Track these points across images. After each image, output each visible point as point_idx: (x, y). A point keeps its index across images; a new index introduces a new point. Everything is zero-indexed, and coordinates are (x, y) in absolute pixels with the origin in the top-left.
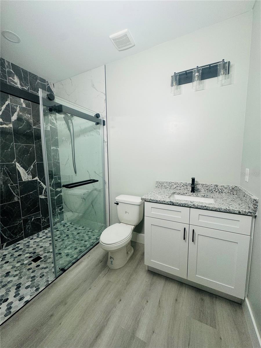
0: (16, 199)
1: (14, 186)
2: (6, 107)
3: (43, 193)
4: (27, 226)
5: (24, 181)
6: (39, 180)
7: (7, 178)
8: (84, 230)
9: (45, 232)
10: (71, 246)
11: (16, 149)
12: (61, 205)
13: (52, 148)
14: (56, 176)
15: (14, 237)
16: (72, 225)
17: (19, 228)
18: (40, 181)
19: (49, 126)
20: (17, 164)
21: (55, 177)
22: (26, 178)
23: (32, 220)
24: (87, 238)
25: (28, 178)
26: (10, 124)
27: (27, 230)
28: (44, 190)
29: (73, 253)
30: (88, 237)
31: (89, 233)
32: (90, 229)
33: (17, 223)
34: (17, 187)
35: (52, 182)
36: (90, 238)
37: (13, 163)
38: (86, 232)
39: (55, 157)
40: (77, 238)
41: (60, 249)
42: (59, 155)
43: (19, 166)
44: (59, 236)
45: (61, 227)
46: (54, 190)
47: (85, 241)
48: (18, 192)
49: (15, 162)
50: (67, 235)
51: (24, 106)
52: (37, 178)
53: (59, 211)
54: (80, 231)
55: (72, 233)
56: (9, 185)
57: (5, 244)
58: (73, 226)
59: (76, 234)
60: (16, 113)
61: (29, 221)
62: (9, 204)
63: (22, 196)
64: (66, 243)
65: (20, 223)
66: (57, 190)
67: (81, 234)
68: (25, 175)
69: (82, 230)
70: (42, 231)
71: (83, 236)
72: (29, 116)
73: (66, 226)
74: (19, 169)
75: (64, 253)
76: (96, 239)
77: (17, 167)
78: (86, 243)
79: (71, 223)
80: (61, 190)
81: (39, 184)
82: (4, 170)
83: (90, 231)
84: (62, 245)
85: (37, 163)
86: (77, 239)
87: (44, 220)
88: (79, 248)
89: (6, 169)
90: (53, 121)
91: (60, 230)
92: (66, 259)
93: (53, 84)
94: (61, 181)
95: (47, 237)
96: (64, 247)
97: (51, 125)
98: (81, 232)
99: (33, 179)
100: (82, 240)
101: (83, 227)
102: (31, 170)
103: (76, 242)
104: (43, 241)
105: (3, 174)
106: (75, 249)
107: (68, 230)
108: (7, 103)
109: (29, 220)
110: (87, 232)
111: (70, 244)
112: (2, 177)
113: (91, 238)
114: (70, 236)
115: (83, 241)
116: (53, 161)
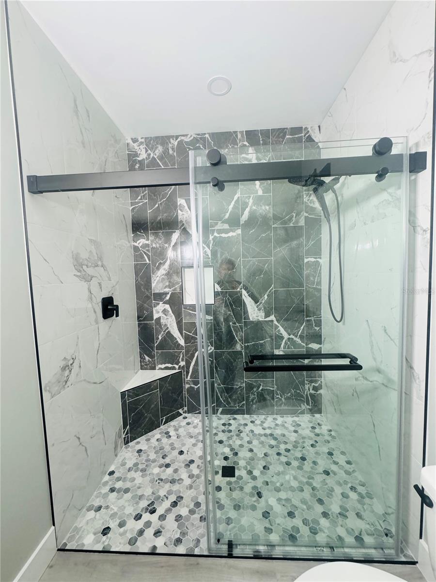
0: (238, 347)
1: (237, 327)
2: (234, 205)
3: (282, 346)
4: (252, 397)
5: (251, 320)
6: (275, 322)
7: (229, 313)
8: (347, 473)
9: (277, 422)
10: (290, 494)
11: (243, 268)
12: (319, 381)
13: (306, 260)
14: (310, 318)
15: (232, 405)
16: (329, 438)
17: (240, 393)
18: (278, 324)
19: (303, 218)
20: (244, 292)
21: (308, 319)
22: (254, 316)
23: (260, 389)
24: (335, 509)
25: (257, 317)
26: (238, 229)
27: (250, 402)
28: (284, 341)
29: (278, 521)
30: (341, 507)
31: (353, 496)
32: (363, 485)
33: (238, 385)
34: (242, 329)
35: (302, 328)
36: (343, 515)
37: (238, 290)
38: (346, 483)
39: (312, 279)
40: (315, 485)
41: (267, 483)
42: (320, 273)
43: (247, 295)
44: (289, 446)
45: (308, 428)
46: (305, 345)
47: (325, 515)
48: (242, 337)
49: (241, 289)
50: (303, 459)
51: (260, 193)
52: (272, 318)
53: (311, 389)
54: (334, 468)
55: (315, 460)
56: (231, 323)
57: (221, 409)
58: (329, 442)
59: (321, 470)
60: (247, 209)
61: (255, 389)
62: (229, 353)
63: (246, 344)
64: (287, 477)
65: (240, 387)
66: (310, 346)
67: (330, 481)
68: (254, 310)
69: (341, 467)
70: (275, 416)
71: (332, 490)
72: (267, 208)
73: (317, 431)
74: (245, 301)
75: (267, 502)
76: (357, 534)
77: (243, 297)
78: (324, 522)
79: (330, 431)
80: (321, 348)
81: (275, 329)
82: (226, 301)
83: (360, 489)
84: (278, 474)
85: (274, 291)
86: (314, 489)
87: (279, 397)
88: (297, 522)
89: (228, 299)
90: (312, 205)
91: (301, 435)
92: (256, 523)
93: (319, 127)
94: (321, 329)
95: (271, 435)
96: (278, 484)
97: (307, 215)
98: (335, 474)
99: (265, 318)
100: (320, 501)
101: (349, 463)
102: (263, 302)
103: (307, 494)
104: (263, 439)
105: (225, 307)
106: (291, 514)
107: (312, 445)
108: (236, 198)
109: (254, 387)
110: (350, 485)
111: (292, 489)
112: (224, 311)
113: (346, 517)
114: (307, 466)
115: (319, 509)
116: (306, 286)
